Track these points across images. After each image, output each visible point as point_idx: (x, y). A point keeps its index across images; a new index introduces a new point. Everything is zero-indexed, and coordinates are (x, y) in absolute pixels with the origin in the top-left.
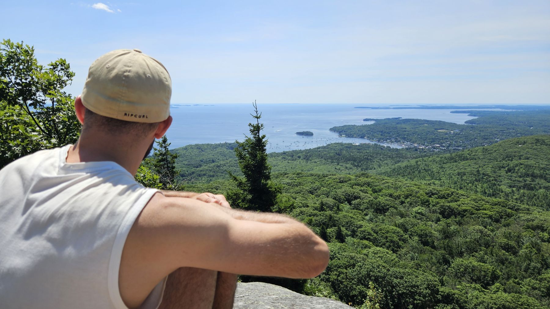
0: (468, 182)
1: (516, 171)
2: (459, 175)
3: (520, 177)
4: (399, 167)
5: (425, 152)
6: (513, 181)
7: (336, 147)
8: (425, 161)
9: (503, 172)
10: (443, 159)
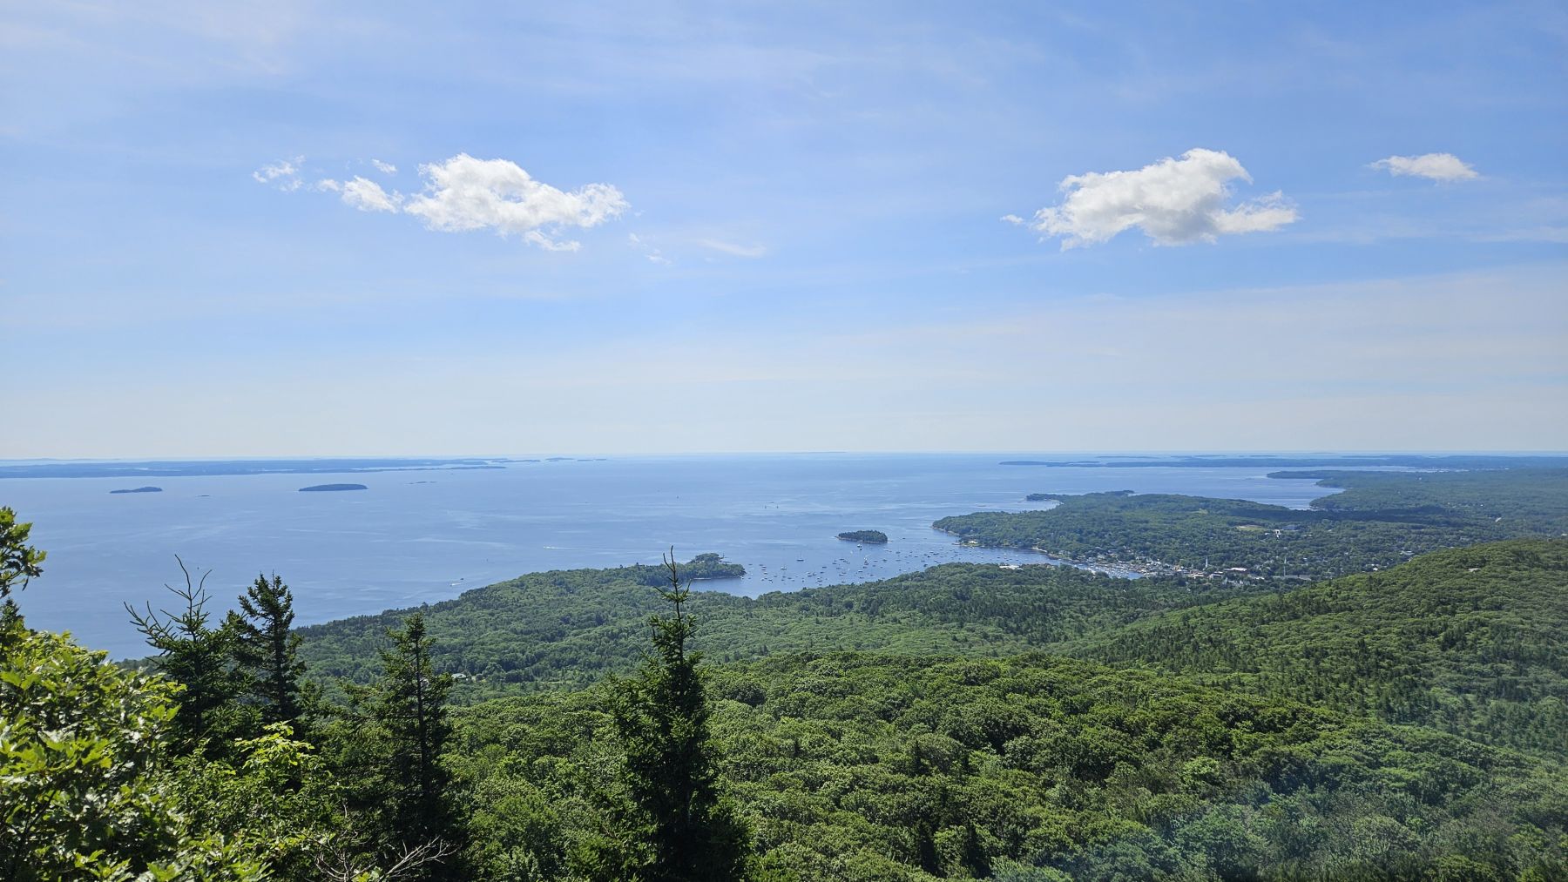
0: (1336, 677)
1: (1470, 643)
2: (1308, 657)
3: (1484, 661)
4: (1136, 633)
5: (1206, 588)
6: (1465, 674)
7: (953, 574)
8: (1209, 616)
9: (1432, 648)
10: (1259, 609)
